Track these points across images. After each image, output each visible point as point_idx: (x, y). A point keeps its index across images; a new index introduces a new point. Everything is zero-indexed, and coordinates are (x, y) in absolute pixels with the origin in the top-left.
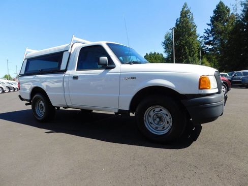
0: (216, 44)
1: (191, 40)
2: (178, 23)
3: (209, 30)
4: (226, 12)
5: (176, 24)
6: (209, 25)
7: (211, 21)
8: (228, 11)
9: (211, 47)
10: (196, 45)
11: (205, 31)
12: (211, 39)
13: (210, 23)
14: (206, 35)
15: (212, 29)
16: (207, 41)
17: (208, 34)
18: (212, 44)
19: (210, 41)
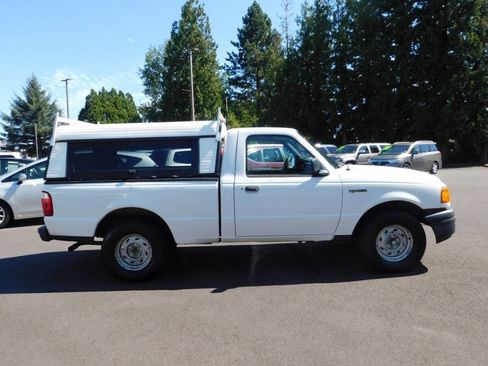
0: (249, 85)
1: (208, 74)
2: (177, 31)
3: (236, 56)
4: (266, 26)
5: (173, 33)
6: (234, 44)
7: (240, 37)
8: (269, 24)
9: (239, 90)
10: (217, 85)
11: (228, 57)
12: (240, 73)
13: (237, 41)
14: (230, 64)
15: (241, 55)
16: (233, 77)
17: (235, 64)
18: (241, 85)
19: (238, 78)
